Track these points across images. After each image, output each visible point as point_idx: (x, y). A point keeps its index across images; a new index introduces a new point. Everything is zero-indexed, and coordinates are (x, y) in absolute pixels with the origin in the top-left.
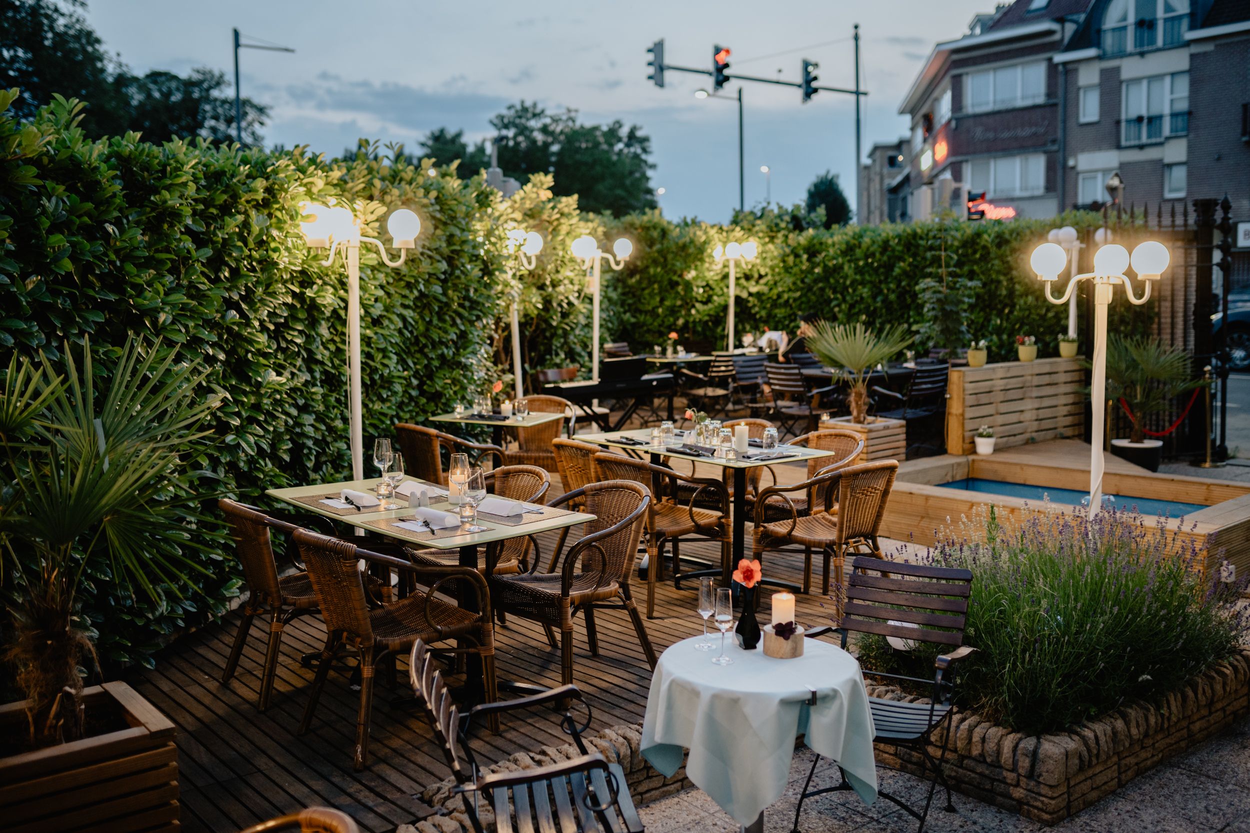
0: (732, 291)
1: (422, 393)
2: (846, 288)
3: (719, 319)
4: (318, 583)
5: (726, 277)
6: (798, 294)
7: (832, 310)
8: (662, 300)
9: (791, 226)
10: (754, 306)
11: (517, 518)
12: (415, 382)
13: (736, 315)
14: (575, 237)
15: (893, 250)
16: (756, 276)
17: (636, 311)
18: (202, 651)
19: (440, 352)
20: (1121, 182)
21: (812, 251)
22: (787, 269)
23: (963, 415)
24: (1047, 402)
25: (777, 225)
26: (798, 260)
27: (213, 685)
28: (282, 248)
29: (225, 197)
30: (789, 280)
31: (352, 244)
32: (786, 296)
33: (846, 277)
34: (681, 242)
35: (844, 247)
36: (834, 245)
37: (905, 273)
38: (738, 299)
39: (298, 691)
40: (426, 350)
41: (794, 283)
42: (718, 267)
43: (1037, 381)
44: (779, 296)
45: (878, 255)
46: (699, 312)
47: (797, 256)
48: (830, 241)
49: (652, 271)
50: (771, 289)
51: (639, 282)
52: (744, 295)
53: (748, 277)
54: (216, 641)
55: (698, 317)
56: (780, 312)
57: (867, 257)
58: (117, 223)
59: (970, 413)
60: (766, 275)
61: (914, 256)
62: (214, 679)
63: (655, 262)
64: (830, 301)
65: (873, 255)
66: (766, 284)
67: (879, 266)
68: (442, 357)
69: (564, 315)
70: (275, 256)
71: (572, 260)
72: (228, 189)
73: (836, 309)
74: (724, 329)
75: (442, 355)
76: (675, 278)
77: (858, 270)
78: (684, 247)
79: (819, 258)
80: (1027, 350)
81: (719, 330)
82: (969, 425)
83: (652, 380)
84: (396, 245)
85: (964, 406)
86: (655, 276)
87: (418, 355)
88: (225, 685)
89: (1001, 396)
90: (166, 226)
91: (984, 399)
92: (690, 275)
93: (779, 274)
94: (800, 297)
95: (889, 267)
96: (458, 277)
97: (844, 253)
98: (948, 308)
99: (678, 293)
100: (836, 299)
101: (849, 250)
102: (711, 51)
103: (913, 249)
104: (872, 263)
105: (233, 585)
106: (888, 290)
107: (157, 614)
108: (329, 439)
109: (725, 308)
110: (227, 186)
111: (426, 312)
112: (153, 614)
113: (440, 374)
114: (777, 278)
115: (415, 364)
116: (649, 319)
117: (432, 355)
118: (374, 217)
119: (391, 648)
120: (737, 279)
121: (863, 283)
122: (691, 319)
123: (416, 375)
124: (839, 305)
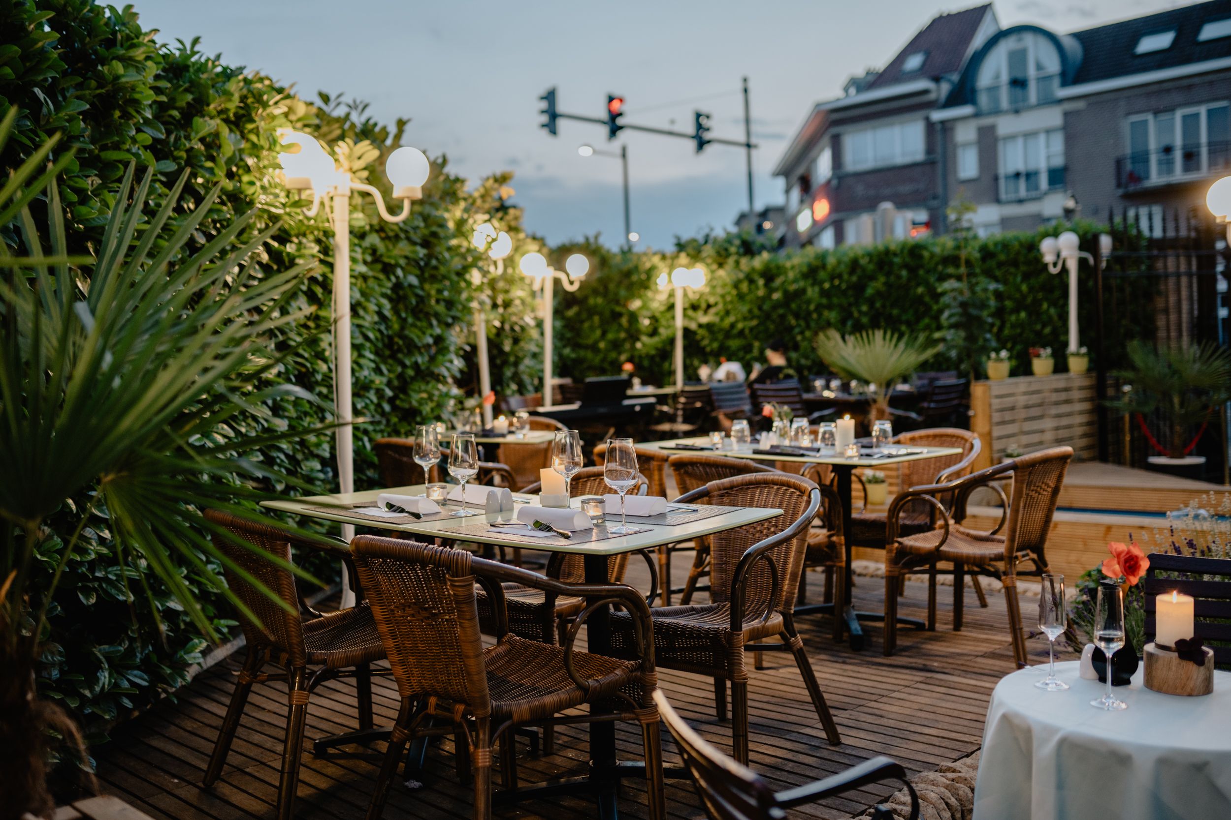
0: (679, 322)
1: (394, 408)
2: (809, 314)
3: (666, 352)
4: (388, 621)
5: (671, 307)
6: (754, 323)
7: (794, 338)
8: (604, 334)
9: (742, 250)
10: (703, 338)
11: (660, 518)
12: (389, 393)
13: (686, 349)
14: (523, 254)
15: (864, 269)
16: (704, 306)
17: (576, 346)
18: (156, 743)
19: (413, 359)
20: (1077, 202)
21: (769, 275)
22: (741, 297)
23: (990, 433)
24: (1065, 421)
25: (726, 250)
26: (753, 287)
27: (189, 793)
28: (258, 184)
29: (189, 97)
30: (744, 308)
31: (340, 191)
32: (740, 326)
33: (809, 302)
34: (625, 268)
35: (805, 269)
36: (793, 268)
37: (879, 293)
38: (687, 332)
39: (322, 794)
40: (400, 356)
41: (750, 311)
42: (662, 297)
43: (1055, 397)
44: (733, 326)
45: (846, 276)
46: (645, 344)
47: (751, 281)
48: (788, 264)
49: (591, 301)
50: (722, 319)
51: (578, 314)
52: (693, 326)
53: (695, 307)
54: (173, 728)
55: (644, 351)
56: (734, 344)
57: (832, 278)
58: (50, 91)
59: (997, 432)
60: (716, 304)
61: (888, 274)
62: (189, 783)
63: (595, 292)
64: (792, 328)
65: (840, 276)
66: (717, 314)
67: (848, 288)
68: (416, 366)
69: (516, 341)
70: (250, 190)
71: (522, 279)
72: (194, 86)
73: (799, 338)
74: (671, 364)
75: (416, 363)
76: (618, 309)
77: (824, 293)
78: (628, 274)
79: (778, 282)
80: (1042, 364)
81: (666, 365)
82: (997, 445)
83: (634, 406)
84: (396, 194)
85: (991, 424)
86: (596, 306)
87: (390, 361)
88: (208, 791)
89: (1023, 414)
90: (117, 114)
91: (1008, 416)
92: (635, 305)
93: (731, 302)
94: (758, 325)
95: (859, 288)
96: (436, 268)
97: (805, 276)
98: (973, 312)
99: (620, 325)
100: (798, 325)
101: (812, 272)
102: (607, 100)
103: (886, 268)
104: (839, 286)
105: (194, 647)
106: (860, 312)
107: (97, 689)
108: (299, 456)
109: (672, 341)
110: (192, 82)
111: (401, 306)
112: (92, 690)
113: (415, 386)
114: (730, 307)
115: (389, 371)
116: (589, 355)
117: (408, 362)
118: (361, 164)
119: (515, 717)
120: (685, 309)
121: (830, 307)
122: (636, 353)
123: (389, 384)
124: (802, 333)
